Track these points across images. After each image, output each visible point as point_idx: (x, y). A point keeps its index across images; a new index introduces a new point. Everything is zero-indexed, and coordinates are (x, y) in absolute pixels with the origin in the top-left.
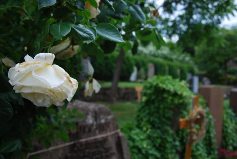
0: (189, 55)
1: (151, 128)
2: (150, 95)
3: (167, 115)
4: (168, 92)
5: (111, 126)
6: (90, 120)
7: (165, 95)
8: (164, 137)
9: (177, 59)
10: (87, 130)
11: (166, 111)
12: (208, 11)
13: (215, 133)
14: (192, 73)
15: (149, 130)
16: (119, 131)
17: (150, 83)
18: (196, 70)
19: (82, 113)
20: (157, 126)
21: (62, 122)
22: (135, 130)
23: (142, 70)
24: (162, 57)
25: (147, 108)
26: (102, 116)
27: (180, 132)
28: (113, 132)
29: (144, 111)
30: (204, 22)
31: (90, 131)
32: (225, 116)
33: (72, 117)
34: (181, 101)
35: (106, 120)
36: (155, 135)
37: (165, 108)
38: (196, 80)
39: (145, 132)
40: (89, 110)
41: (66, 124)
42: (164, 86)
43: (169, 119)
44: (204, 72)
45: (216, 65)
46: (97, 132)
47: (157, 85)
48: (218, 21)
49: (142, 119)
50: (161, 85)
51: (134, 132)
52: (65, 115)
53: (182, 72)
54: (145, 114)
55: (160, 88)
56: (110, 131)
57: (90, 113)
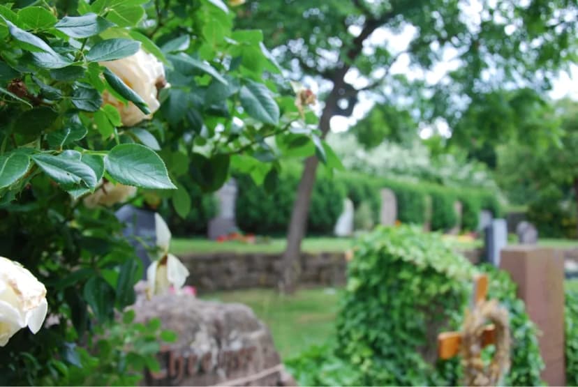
0: (482, 166)
1: (371, 358)
2: (368, 274)
3: (410, 325)
4: (411, 266)
5: (259, 356)
6: (203, 345)
7: (404, 274)
8: (404, 379)
9: (451, 179)
10: (194, 369)
11: (408, 312)
12: (519, 59)
13: (543, 367)
14: (492, 210)
15: (368, 362)
16: (281, 368)
17: (366, 244)
18: (503, 203)
19: (181, 327)
20: (385, 351)
21: (123, 355)
22: (330, 363)
23: (365, 208)
24: (414, 175)
25: (360, 305)
26: (233, 334)
27: (449, 366)
28: (264, 373)
29: (354, 316)
30: (509, 86)
31: (202, 371)
32: (570, 321)
33: (149, 340)
34: (444, 289)
35: (245, 341)
36: (383, 375)
37: (404, 305)
38: (500, 228)
39: (356, 367)
40: (201, 319)
41: (133, 357)
42: (400, 252)
43: (416, 333)
44: (524, 209)
45: (553, 188)
46: (221, 372)
47: (384, 248)
48: (544, 84)
49: (348, 335)
50: (392, 250)
51: (326, 368)
52: (132, 334)
53: (466, 208)
54: (356, 321)
55: (390, 256)
56: (257, 371)
57: (204, 328)
